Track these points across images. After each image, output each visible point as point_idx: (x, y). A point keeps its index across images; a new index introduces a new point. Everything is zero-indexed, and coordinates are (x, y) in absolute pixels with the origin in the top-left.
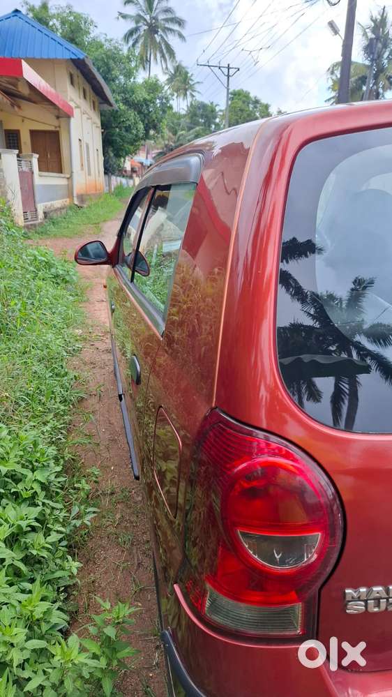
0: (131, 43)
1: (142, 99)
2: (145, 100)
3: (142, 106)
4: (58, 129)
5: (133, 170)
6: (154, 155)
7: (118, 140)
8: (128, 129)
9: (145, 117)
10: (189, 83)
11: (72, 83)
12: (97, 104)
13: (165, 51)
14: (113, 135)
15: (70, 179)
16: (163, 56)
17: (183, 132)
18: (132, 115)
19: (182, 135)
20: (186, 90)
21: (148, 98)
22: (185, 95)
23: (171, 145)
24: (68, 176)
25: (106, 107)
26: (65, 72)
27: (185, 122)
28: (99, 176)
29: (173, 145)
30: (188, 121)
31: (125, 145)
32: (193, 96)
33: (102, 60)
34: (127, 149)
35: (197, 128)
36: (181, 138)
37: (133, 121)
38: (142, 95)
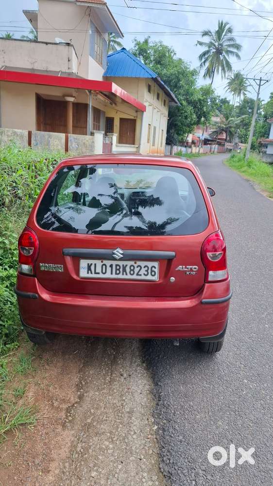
0: (203, 60)
1: (197, 99)
2: (200, 100)
3: (197, 103)
4: (136, 118)
5: (193, 142)
6: (210, 133)
7: (179, 124)
8: (186, 117)
9: (198, 110)
10: (243, 85)
11: (149, 91)
12: (167, 102)
13: (225, 66)
14: (176, 121)
15: (138, 148)
16: (223, 69)
17: (232, 118)
18: (190, 109)
19: (232, 120)
20: (240, 90)
21: (202, 98)
22: (239, 93)
23: (223, 127)
24: (137, 146)
25: (173, 104)
26: (144, 84)
27: (235, 111)
28: (161, 146)
29: (224, 126)
30: (238, 111)
31: (184, 127)
32: (244, 94)
33: (175, 74)
34: (185, 130)
35: (243, 116)
36: (231, 122)
37: (189, 113)
38: (197, 96)
